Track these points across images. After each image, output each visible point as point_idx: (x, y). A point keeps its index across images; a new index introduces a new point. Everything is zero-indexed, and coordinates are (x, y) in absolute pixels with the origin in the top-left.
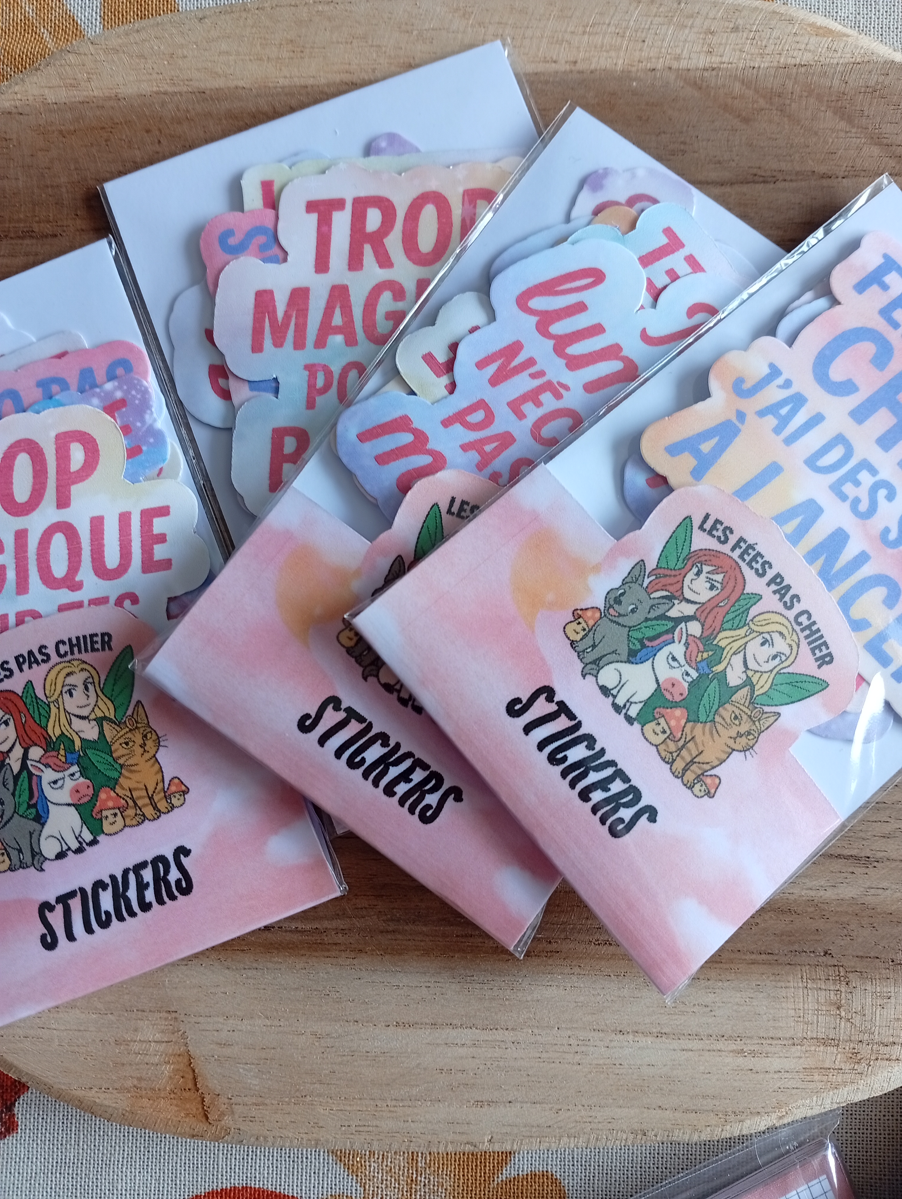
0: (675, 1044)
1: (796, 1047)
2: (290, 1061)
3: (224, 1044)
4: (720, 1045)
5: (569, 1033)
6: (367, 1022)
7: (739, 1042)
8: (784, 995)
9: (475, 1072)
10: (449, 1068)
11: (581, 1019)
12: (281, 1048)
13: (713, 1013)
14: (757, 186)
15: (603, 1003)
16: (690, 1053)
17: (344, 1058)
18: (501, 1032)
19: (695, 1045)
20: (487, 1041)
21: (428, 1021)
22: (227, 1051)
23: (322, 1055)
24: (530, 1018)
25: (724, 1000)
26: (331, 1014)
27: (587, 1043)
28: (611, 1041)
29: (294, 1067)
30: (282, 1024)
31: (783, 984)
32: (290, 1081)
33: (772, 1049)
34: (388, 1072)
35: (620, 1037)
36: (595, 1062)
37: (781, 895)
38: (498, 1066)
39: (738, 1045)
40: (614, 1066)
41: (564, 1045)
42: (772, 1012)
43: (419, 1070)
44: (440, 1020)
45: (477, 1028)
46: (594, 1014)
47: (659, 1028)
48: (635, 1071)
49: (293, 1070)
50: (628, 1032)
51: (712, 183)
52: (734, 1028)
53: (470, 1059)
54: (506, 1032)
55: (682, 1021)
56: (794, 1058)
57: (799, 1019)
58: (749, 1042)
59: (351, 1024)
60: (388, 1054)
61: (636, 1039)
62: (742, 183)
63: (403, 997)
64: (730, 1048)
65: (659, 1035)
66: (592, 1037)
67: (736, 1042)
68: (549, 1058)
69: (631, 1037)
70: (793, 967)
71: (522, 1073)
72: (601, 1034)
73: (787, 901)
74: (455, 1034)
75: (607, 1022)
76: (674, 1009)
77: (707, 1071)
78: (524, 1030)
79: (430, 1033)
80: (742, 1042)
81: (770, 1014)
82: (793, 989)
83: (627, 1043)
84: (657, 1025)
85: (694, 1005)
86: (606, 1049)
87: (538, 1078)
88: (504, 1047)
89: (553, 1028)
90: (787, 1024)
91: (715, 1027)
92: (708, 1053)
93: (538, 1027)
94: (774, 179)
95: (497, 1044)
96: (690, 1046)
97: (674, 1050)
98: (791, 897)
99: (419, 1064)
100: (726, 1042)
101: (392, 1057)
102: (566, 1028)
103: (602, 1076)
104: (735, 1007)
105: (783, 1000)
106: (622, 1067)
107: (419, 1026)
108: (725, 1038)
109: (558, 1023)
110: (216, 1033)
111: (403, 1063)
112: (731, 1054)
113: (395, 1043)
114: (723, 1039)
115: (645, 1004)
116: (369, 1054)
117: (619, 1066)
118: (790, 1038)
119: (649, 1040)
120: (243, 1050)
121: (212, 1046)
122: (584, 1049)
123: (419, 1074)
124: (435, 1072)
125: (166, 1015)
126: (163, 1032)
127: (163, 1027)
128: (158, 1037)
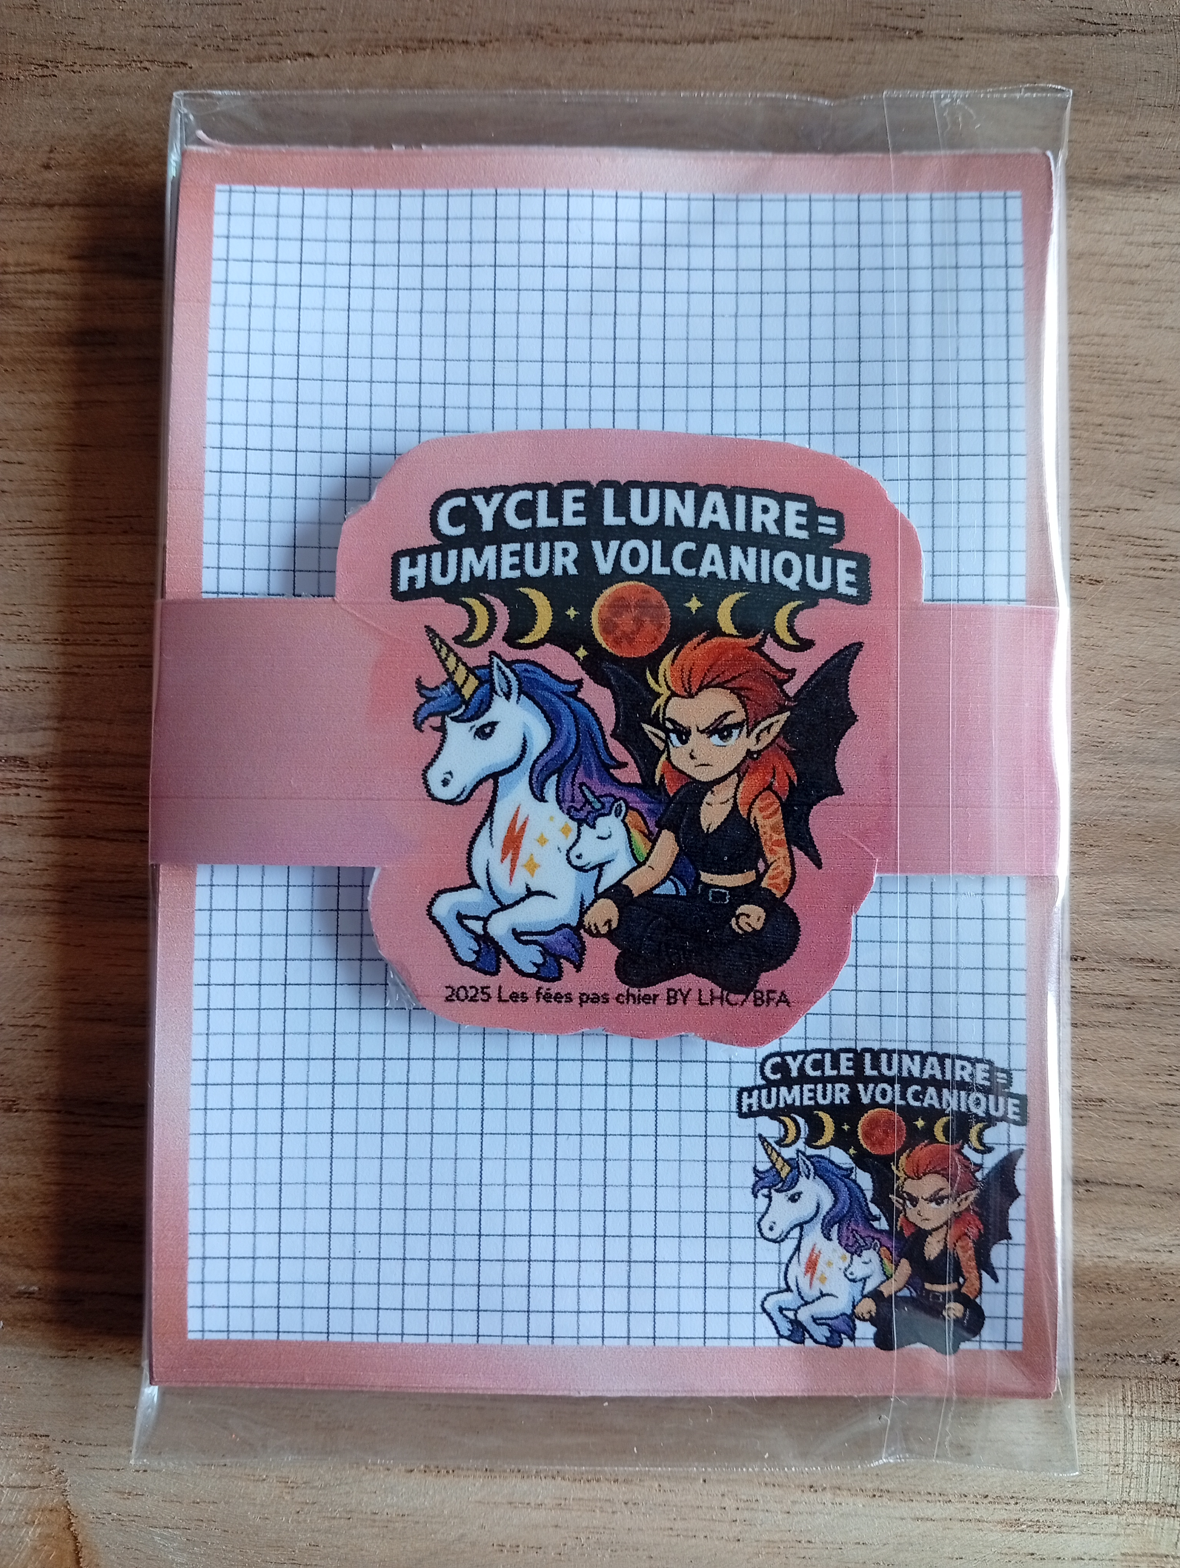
0: (904, 1509)
1: (1110, 1517)
2: (240, 1524)
3: (129, 1494)
4: (980, 1512)
5: (723, 1488)
8: (1094, 1428)
9: (558, 1551)
10: (514, 1543)
12: (226, 1503)
14: (1085, 39)
16: (929, 1524)
17: (335, 1522)
18: (605, 1485)
19: (937, 1510)
20: (580, 1499)
22: (134, 1506)
23: (295, 1517)
25: (991, 1436)
27: (754, 1505)
28: (794, 1502)
29: (248, 1534)
30: (227, 1462)
31: (1091, 1410)
32: (241, 1558)
33: (1068, 1520)
34: (409, 1547)
35: (810, 1496)
36: (765, 1537)
37: (1096, 1260)
38: (598, 1542)
39: (1010, 1512)
40: (797, 1544)
41: (712, 1508)
43: (462, 1545)
44: (500, 1463)
47: (878, 1483)
48: (834, 1553)
49: (247, 1540)
50: (824, 1489)
51: (1009, 32)
53: (551, 1530)
54: (615, 1487)
55: (918, 1471)
56: (1105, 1535)
57: (1116, 1469)
58: (1029, 1506)
59: (347, 1465)
60: (410, 1518)
61: (838, 1500)
62: (1059, 34)
63: (438, 1424)
64: (996, 1517)
66: (763, 1496)
67: (1008, 1507)
68: (686, 1530)
69: (828, 1496)
70: (1110, 1381)
71: (640, 1553)
72: (778, 1492)
73: (1104, 1270)
74: (525, 1488)
75: (789, 1471)
77: (957, 1556)
78: (646, 1484)
79: (483, 1485)
80: (1018, 1507)
82: (1108, 1419)
83: (822, 1506)
84: (875, 1478)
86: (786, 1515)
87: (667, 1563)
88: (610, 1510)
89: (695, 1479)
90: (1096, 1477)
91: (973, 1480)
92: (959, 1524)
93: (669, 1478)
94: (1114, 29)
95: (598, 1504)
96: (929, 1513)
97: (902, 1519)
98: (1111, 1263)
99: (463, 1535)
101: (417, 1523)
103: (777, 1560)
104: (1009, 1448)
105: (1090, 1437)
106: (811, 1545)
107: (465, 1473)
108: (989, 1499)
109: (704, 1471)
110: (115, 1475)
111: (435, 1533)
112: (999, 1526)
113: (422, 1499)
116: (377, 1517)
117: (806, 1545)
118: (1099, 1502)
119: (860, 1501)
120: (162, 1504)
121: (107, 1495)
122: (746, 1515)
123: (463, 1552)
124: (490, 1549)
125: (28, 1441)
126: (24, 1470)
127: (24, 1462)
128: (15, 1477)
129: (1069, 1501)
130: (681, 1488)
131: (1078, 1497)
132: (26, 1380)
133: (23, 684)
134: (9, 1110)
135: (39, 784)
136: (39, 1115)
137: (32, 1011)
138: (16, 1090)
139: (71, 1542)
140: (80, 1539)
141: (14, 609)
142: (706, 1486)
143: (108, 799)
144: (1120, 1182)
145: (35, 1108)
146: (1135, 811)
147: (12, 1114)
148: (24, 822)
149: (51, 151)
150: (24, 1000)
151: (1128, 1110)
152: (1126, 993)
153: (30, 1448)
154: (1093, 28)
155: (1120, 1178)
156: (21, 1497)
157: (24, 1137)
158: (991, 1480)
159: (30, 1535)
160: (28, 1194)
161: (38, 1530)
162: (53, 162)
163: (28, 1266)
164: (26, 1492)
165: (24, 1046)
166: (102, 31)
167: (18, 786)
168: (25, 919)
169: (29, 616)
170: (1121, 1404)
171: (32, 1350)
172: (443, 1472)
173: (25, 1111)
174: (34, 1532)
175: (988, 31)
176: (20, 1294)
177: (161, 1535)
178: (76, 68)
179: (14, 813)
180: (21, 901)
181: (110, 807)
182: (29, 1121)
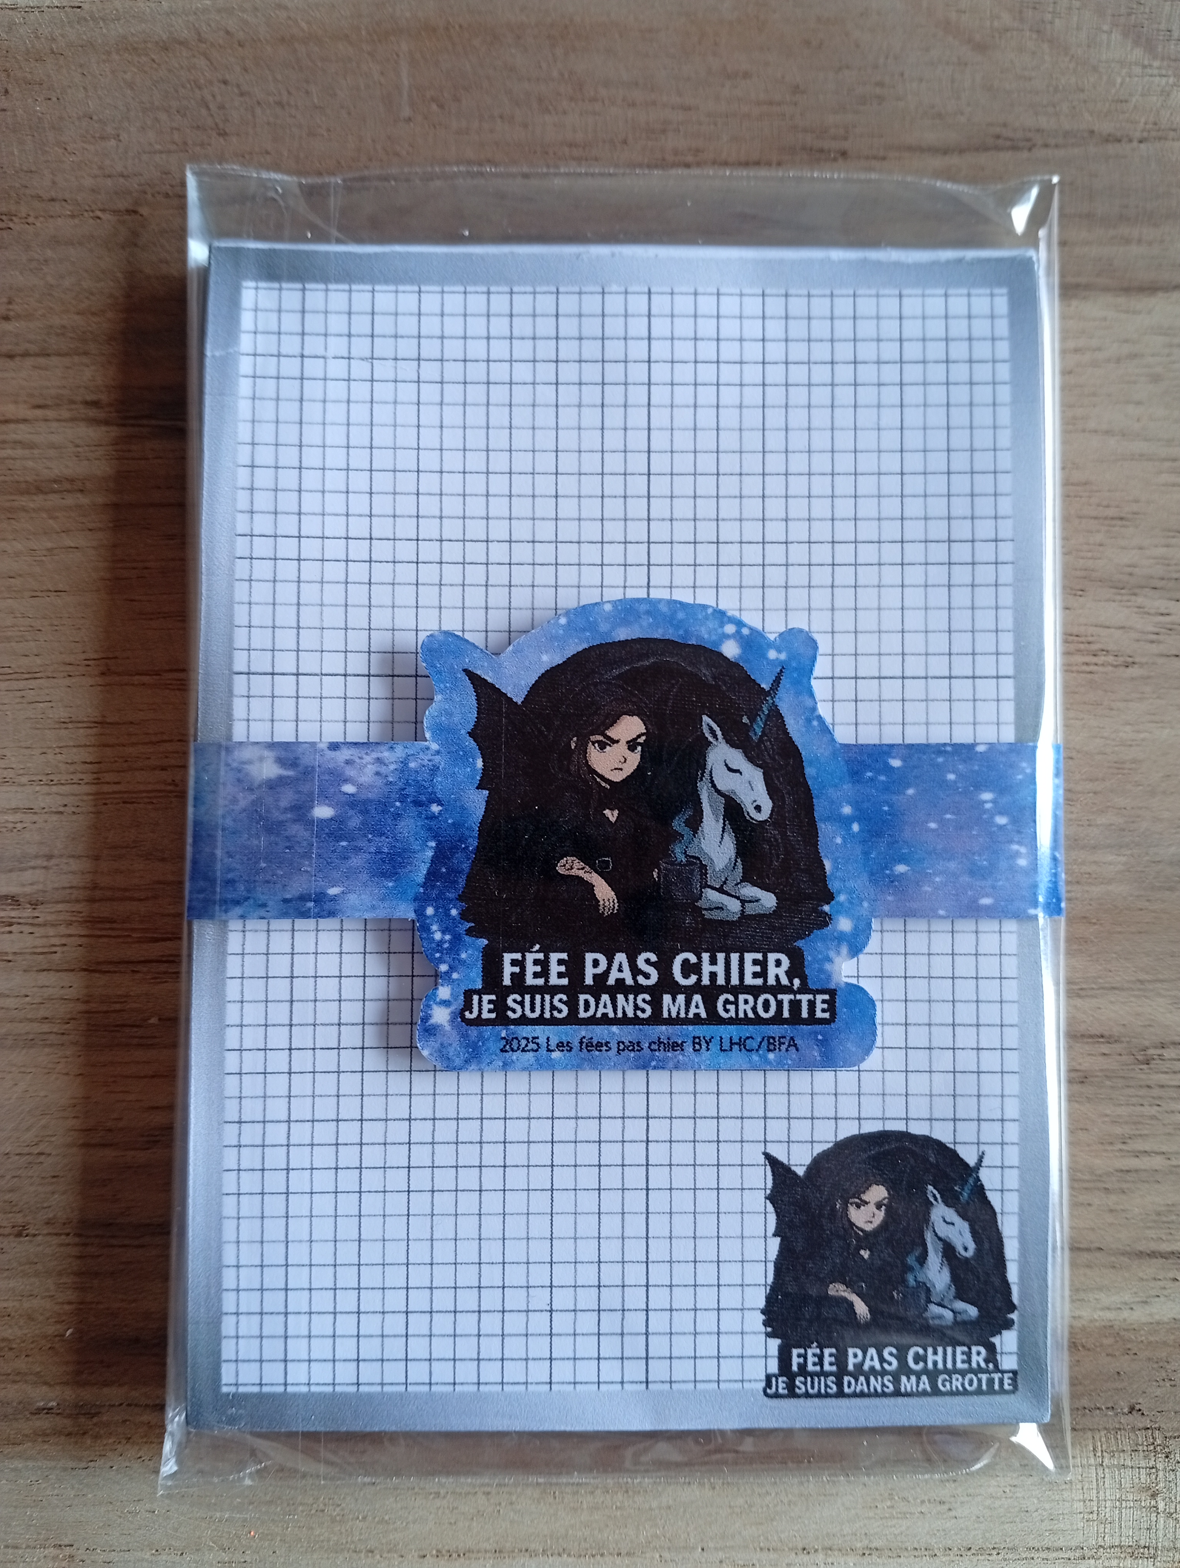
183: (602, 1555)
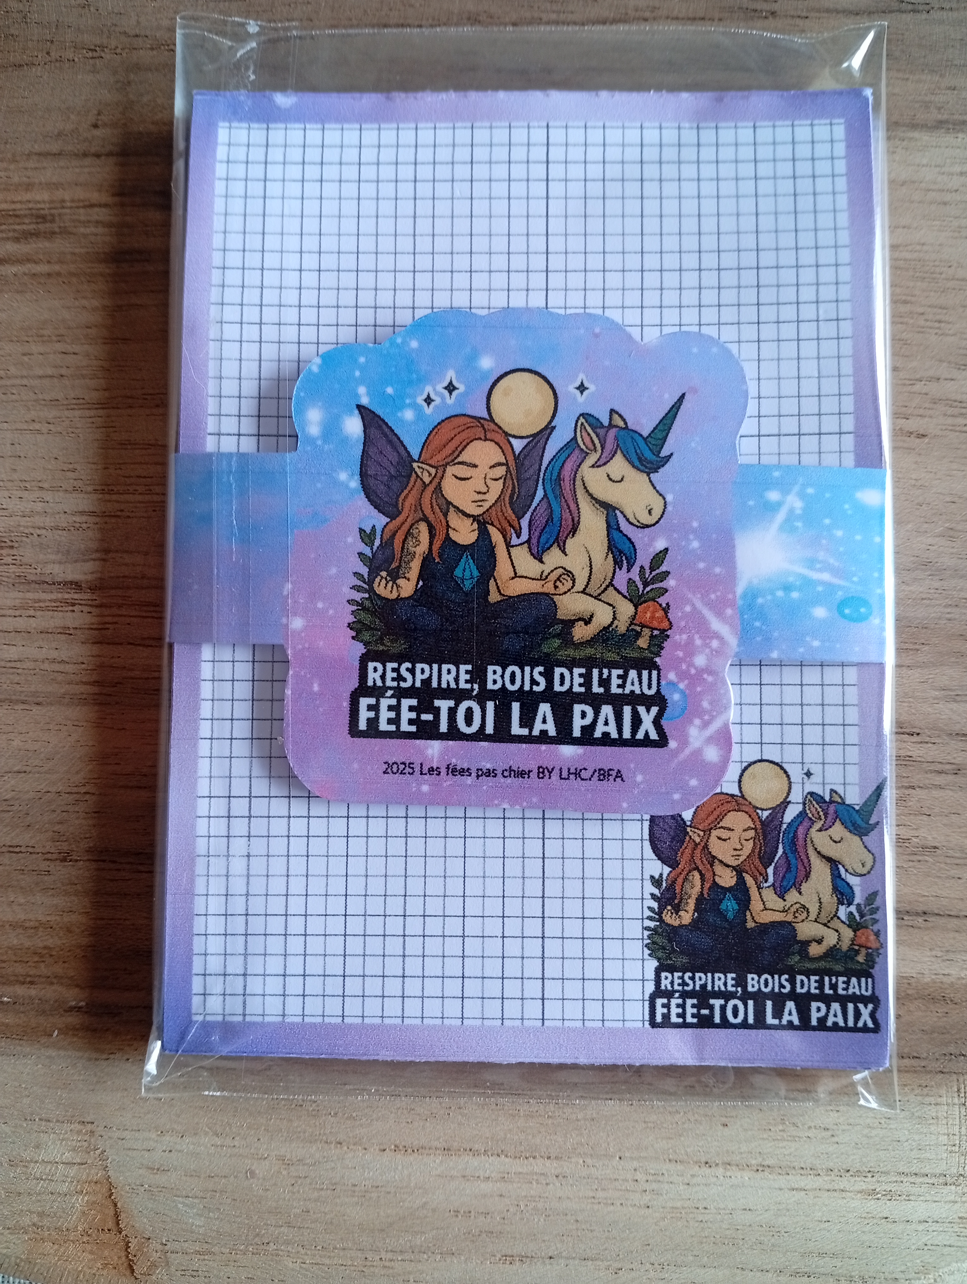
0: (782, 1181)
1: (949, 1187)
2: (246, 1194)
3: (158, 1169)
4: (843, 1183)
5: (635, 1164)
6: (354, 1144)
7: (869, 1179)
8: (934, 1114)
9: (502, 1216)
10: (467, 1210)
11: (652, 1146)
12: (236, 1177)
13: (835, 1139)
14: (904, 16)
15: (684, 1123)
16: (803, 1193)
17: (323, 1193)
18: (540, 1161)
19: (809, 1182)
20: (520, 1173)
21: (439, 1146)
22: (162, 1179)
23: (291, 1188)
24: (582, 1144)
25: (851, 1121)
26: (304, 1133)
27: (660, 1178)
28: (693, 1176)
29: (253, 1203)
30: (236, 1143)
31: (932, 1100)
32: (247, 1222)
33: (915, 1190)
34: (382, 1213)
35: (706, 1170)
36: (669, 1204)
37: (933, 977)
38: (535, 1209)
39: (868, 1184)
40: (696, 1211)
41: (627, 1181)
42: (916, 1137)
43: (425, 1212)
44: (455, 1144)
45: (506, 1156)
46: (670, 1138)
47: (760, 1160)
48: (726, 1217)
49: (252, 1207)
50: (717, 1165)
51: (844, 11)
52: (864, 1160)
53: (497, 1198)
54: (548, 1163)
55: (793, 1150)
56: (946, 1202)
57: (953, 1148)
58: (883, 1179)
59: (333, 1146)
60: (383, 1189)
61: (728, 1174)
62: (884, 12)
63: (405, 1111)
64: (857, 1188)
65: (760, 1169)
66: (667, 1170)
67: (866, 1180)
68: (606, 1199)
69: (720, 1171)
70: (947, 1076)
71: (569, 1217)
72: (680, 1167)
73: (939, 985)
74: (476, 1164)
75: (688, 1150)
76: (781, 1133)
77: (825, 1219)
78: (573, 1160)
79: (441, 1162)
80: (874, 1179)
81: (914, 1140)
82: (946, 1107)
83: (715, 1179)
84: (758, 1155)
85: (810, 1128)
86: (686, 1187)
87: (591, 1225)
88: (544, 1182)
89: (613, 1157)
90: (937, 1154)
91: (837, 1158)
92: (827, 1194)
93: (591, 1155)
94: (927, 7)
95: (535, 1177)
96: (802, 1184)
97: (781, 1189)
98: (945, 979)
99: (425, 1203)
100: (853, 1179)
101: (389, 1193)
102: (631, 1158)
103: (679, 1223)
104: (866, 1131)
105: (932, 1121)
106: (707, 1211)
107: (427, 1151)
108: (851, 1173)
109: (620, 1150)
110: (146, 1154)
111: (403, 1201)
112: (859, 1195)
113: (392, 1174)
114: (848, 1175)
115: (742, 1126)
116: (357, 1189)
117: (703, 1211)
118: (940, 1175)
119: (747, 1175)
120: (184, 1178)
121: (141, 1171)
122: (655, 1186)
123: (426, 1217)
124: (447, 1214)
125: (78, 1127)
126: (74, 1150)
127: (74, 1143)
128: (68, 1157)
129: (916, 1174)
130: (601, 1163)
131: (922, 1171)
132: (75, 1077)
133: (77, 525)
134: (64, 860)
135: (90, 602)
136: (87, 864)
137: (83, 781)
138: (70, 845)
139: (112, 1208)
140: (119, 1205)
141: (71, 466)
142: (622, 1162)
143: (144, 614)
144: (952, 913)
145: (85, 858)
146: (957, 617)
147: (66, 864)
148: (78, 632)
149: (99, 114)
150: (77, 773)
151: (957, 855)
152: (953, 761)
153: (79, 1132)
154: (910, 7)
155: (951, 910)
156: (73, 1171)
157: (76, 882)
158: (852, 1157)
159: (80, 1202)
160: (78, 928)
161: (86, 1198)
162: (100, 123)
163: (77, 986)
164: (76, 1167)
165: (77, 809)
166: (138, 22)
167: (73, 605)
168: (79, 708)
169: (82, 472)
170: (956, 1095)
171: (81, 1054)
172: (410, 1151)
173: (77, 861)
174: (83, 1199)
175: (828, 11)
176: (71, 1009)
177: (183, 1203)
178: (118, 51)
179: (71, 626)
180: (76, 694)
181: (146, 620)
182: (80, 869)
183: (534, 1158)
